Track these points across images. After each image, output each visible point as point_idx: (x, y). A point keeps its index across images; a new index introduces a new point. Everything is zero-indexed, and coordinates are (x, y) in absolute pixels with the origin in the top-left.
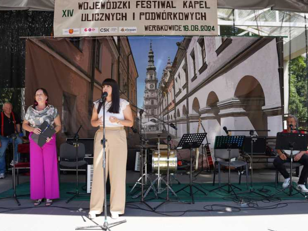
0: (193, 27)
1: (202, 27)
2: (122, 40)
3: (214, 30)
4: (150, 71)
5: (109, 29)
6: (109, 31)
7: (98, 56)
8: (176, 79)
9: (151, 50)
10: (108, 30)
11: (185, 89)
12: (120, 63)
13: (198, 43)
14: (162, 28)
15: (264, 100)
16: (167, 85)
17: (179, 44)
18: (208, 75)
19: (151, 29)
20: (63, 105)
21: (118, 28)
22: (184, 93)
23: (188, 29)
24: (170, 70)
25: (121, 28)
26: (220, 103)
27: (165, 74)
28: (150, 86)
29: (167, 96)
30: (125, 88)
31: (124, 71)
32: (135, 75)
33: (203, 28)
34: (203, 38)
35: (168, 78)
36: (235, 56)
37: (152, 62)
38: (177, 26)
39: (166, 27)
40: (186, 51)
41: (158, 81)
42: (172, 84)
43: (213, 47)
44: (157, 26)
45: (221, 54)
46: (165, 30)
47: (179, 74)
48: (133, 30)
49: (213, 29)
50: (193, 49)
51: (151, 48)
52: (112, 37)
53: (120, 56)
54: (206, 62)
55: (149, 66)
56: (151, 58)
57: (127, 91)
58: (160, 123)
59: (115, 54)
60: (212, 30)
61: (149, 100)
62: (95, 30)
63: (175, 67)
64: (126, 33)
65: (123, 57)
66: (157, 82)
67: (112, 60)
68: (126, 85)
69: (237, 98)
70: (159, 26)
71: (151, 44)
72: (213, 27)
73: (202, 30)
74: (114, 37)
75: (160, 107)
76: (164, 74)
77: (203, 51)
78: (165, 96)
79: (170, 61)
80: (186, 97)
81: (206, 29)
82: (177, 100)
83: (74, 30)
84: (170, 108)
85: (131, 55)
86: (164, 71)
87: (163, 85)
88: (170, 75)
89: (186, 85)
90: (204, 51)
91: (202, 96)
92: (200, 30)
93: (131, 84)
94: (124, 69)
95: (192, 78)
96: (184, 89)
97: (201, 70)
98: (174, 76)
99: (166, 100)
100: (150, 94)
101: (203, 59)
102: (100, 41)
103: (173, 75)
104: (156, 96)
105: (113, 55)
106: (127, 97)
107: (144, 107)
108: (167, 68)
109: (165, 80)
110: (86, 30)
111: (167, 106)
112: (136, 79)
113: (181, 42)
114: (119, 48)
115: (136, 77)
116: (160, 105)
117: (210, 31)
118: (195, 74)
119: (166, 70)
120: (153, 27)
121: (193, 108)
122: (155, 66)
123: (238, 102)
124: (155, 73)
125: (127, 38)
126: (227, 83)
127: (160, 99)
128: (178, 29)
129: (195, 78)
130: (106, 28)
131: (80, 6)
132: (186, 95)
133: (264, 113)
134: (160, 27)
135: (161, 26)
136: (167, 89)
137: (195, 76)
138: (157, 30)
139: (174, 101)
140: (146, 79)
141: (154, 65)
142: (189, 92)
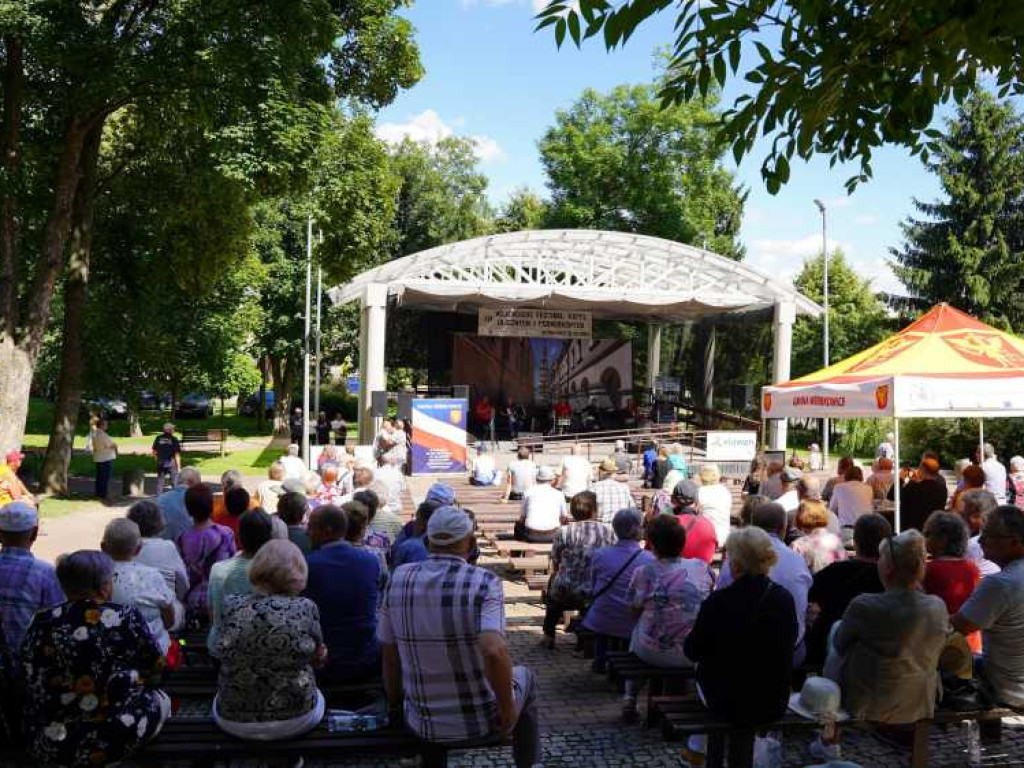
0: (574, 333)
2: (525, 340)
4: (544, 362)
7: (508, 350)
8: (561, 368)
10: (516, 332)
11: (567, 375)
12: (523, 355)
13: (576, 344)
15: (620, 384)
16: (555, 372)
18: (583, 366)
19: (546, 333)
21: (524, 332)
22: (566, 378)
23: (571, 334)
26: (590, 386)
27: (554, 365)
28: (543, 372)
29: (555, 380)
32: (533, 364)
36: (602, 352)
40: (568, 349)
41: (548, 369)
42: (558, 371)
46: (556, 334)
47: (563, 364)
48: (533, 333)
50: (574, 348)
51: (545, 347)
54: (582, 357)
55: (543, 358)
56: (545, 353)
57: (527, 375)
61: (542, 382)
63: (561, 359)
64: (528, 335)
65: (525, 351)
67: (518, 353)
69: (602, 382)
74: (520, 337)
75: (550, 387)
77: (580, 349)
79: (557, 355)
80: (567, 381)
82: (561, 382)
83: (491, 331)
84: (556, 388)
85: (531, 351)
87: (552, 372)
88: (557, 365)
89: (567, 372)
91: (578, 380)
94: (526, 359)
95: (572, 368)
97: (579, 362)
98: (560, 365)
99: (553, 382)
100: (542, 378)
101: (580, 354)
102: (510, 340)
104: (547, 379)
105: (518, 350)
106: (526, 379)
109: (554, 368)
110: (500, 332)
112: (534, 367)
113: (566, 343)
114: (522, 344)
118: (574, 365)
119: (555, 362)
121: (571, 389)
122: (547, 359)
123: (602, 385)
125: (528, 339)
128: (564, 334)
131: (498, 314)
134: (552, 332)
136: (555, 375)
138: (550, 334)
140: (540, 367)
142: (569, 377)
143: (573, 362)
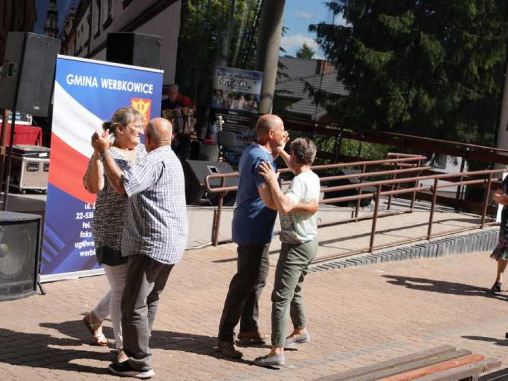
4: (51, 15)
8: (79, 32)
11: (87, 48)
16: (68, 38)
22: (85, 52)
24: (74, 18)
27: (68, 23)
32: (33, 17)
35: (70, 28)
37: (53, 3)
41: (58, 31)
42: (73, 38)
45: (127, 8)
47: (82, 26)
54: (111, 15)
55: (50, 7)
63: (79, 15)
76: (66, 22)
79: (74, 5)
86: (66, 18)
87: (64, 38)
88: (73, 25)
89: (88, 42)
94: (21, 5)
95: (95, 34)
96: (85, 47)
97: (106, 25)
98: (77, 27)
101: (109, 10)
103: (75, 25)
108: (70, 15)
109: (67, 31)
112: (34, 24)
119: (69, 18)
122: (57, 10)
124: (56, 20)
129: (98, 34)
132: (86, 55)
136: (68, 44)
137: (98, 32)
140: (45, 25)
141: (55, 8)
142: (90, 52)
143: (98, 23)
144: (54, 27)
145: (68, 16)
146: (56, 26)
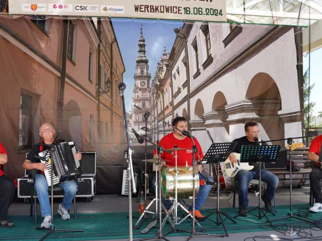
0: (195, 9)
1: (207, 10)
2: (103, 22)
3: (222, 15)
4: (140, 64)
5: (87, 6)
6: (87, 10)
7: (71, 42)
8: (175, 74)
9: (142, 37)
10: (85, 8)
11: (186, 89)
12: (101, 53)
13: (201, 31)
14: (157, 9)
15: (281, 103)
16: (162, 82)
17: (177, 31)
18: (214, 71)
19: (143, 10)
20: (20, 108)
21: (100, 7)
22: (184, 93)
23: (190, 11)
24: (167, 63)
25: (103, 7)
26: (228, 107)
27: (160, 69)
28: (141, 83)
29: (163, 97)
30: (107, 86)
31: (106, 62)
32: (121, 69)
33: (209, 11)
34: (207, 24)
35: (164, 73)
36: (247, 48)
37: (143, 53)
38: (176, 7)
39: (162, 7)
40: (186, 40)
41: (151, 77)
42: (169, 81)
43: (220, 36)
44: (151, 6)
45: (229, 46)
46: (161, 12)
47: (178, 68)
48: (120, 10)
49: (221, 13)
50: (196, 37)
51: (141, 35)
52: (90, 17)
53: (101, 44)
54: (211, 55)
55: (139, 57)
56: (142, 47)
57: (110, 90)
58: (154, 131)
59: (94, 42)
60: (219, 14)
61: (140, 102)
62: (67, 7)
63: (173, 60)
64: (109, 13)
65: (104, 44)
66: (150, 79)
67: (90, 49)
68: (108, 81)
69: (249, 101)
70: (153, 6)
71: (141, 29)
72: (221, 11)
73: (207, 14)
74: (93, 18)
75: (154, 111)
76: (158, 68)
77: (207, 41)
78: (160, 96)
79: (166, 51)
80: (187, 98)
81: (212, 13)
82: (176, 102)
83: (38, 5)
84: (166, 112)
85: (115, 43)
86: (159, 64)
87: (158, 83)
88: (167, 69)
89: (186, 83)
90: (209, 41)
91: (207, 97)
92: (204, 14)
93: (116, 81)
94: (106, 61)
95: (194, 74)
96: (184, 88)
97: (205, 65)
98: (172, 71)
99: (161, 102)
100: (140, 94)
101: (208, 50)
102: (74, 23)
103: (170, 69)
104: (149, 97)
105: (91, 43)
106: (110, 97)
107: (133, 111)
108: (162, 61)
109: (160, 76)
110: (55, 6)
111: (162, 109)
112: (122, 75)
113: (180, 28)
114: (99, 33)
115: (121, 71)
116: (154, 109)
117: (218, 15)
118: (198, 70)
119: (162, 64)
120: (145, 8)
121: (195, 113)
122: (147, 58)
123: (250, 105)
124: (147, 67)
126: (237, 81)
127: (154, 101)
128: (177, 12)
129: (198, 74)
130: (83, 6)
132: (187, 95)
133: (280, 120)
134: (154, 8)
135: (156, 7)
136: (163, 87)
137: (197, 72)
138: (151, 11)
139: (172, 103)
140: (135, 74)
141: (145, 57)
142: (191, 92)
143: (196, 64)
144: (145, 74)
145: (160, 62)
146: (147, 73)
